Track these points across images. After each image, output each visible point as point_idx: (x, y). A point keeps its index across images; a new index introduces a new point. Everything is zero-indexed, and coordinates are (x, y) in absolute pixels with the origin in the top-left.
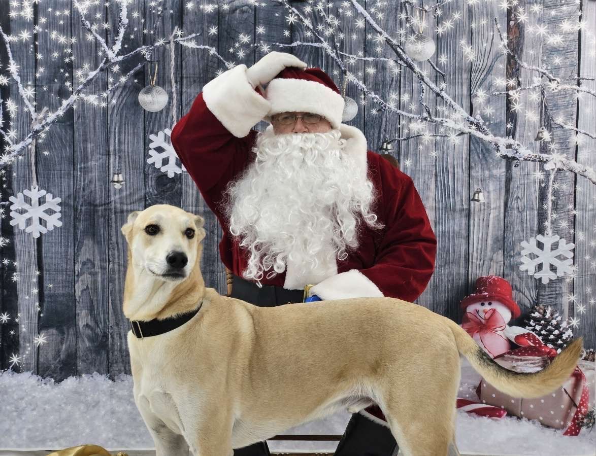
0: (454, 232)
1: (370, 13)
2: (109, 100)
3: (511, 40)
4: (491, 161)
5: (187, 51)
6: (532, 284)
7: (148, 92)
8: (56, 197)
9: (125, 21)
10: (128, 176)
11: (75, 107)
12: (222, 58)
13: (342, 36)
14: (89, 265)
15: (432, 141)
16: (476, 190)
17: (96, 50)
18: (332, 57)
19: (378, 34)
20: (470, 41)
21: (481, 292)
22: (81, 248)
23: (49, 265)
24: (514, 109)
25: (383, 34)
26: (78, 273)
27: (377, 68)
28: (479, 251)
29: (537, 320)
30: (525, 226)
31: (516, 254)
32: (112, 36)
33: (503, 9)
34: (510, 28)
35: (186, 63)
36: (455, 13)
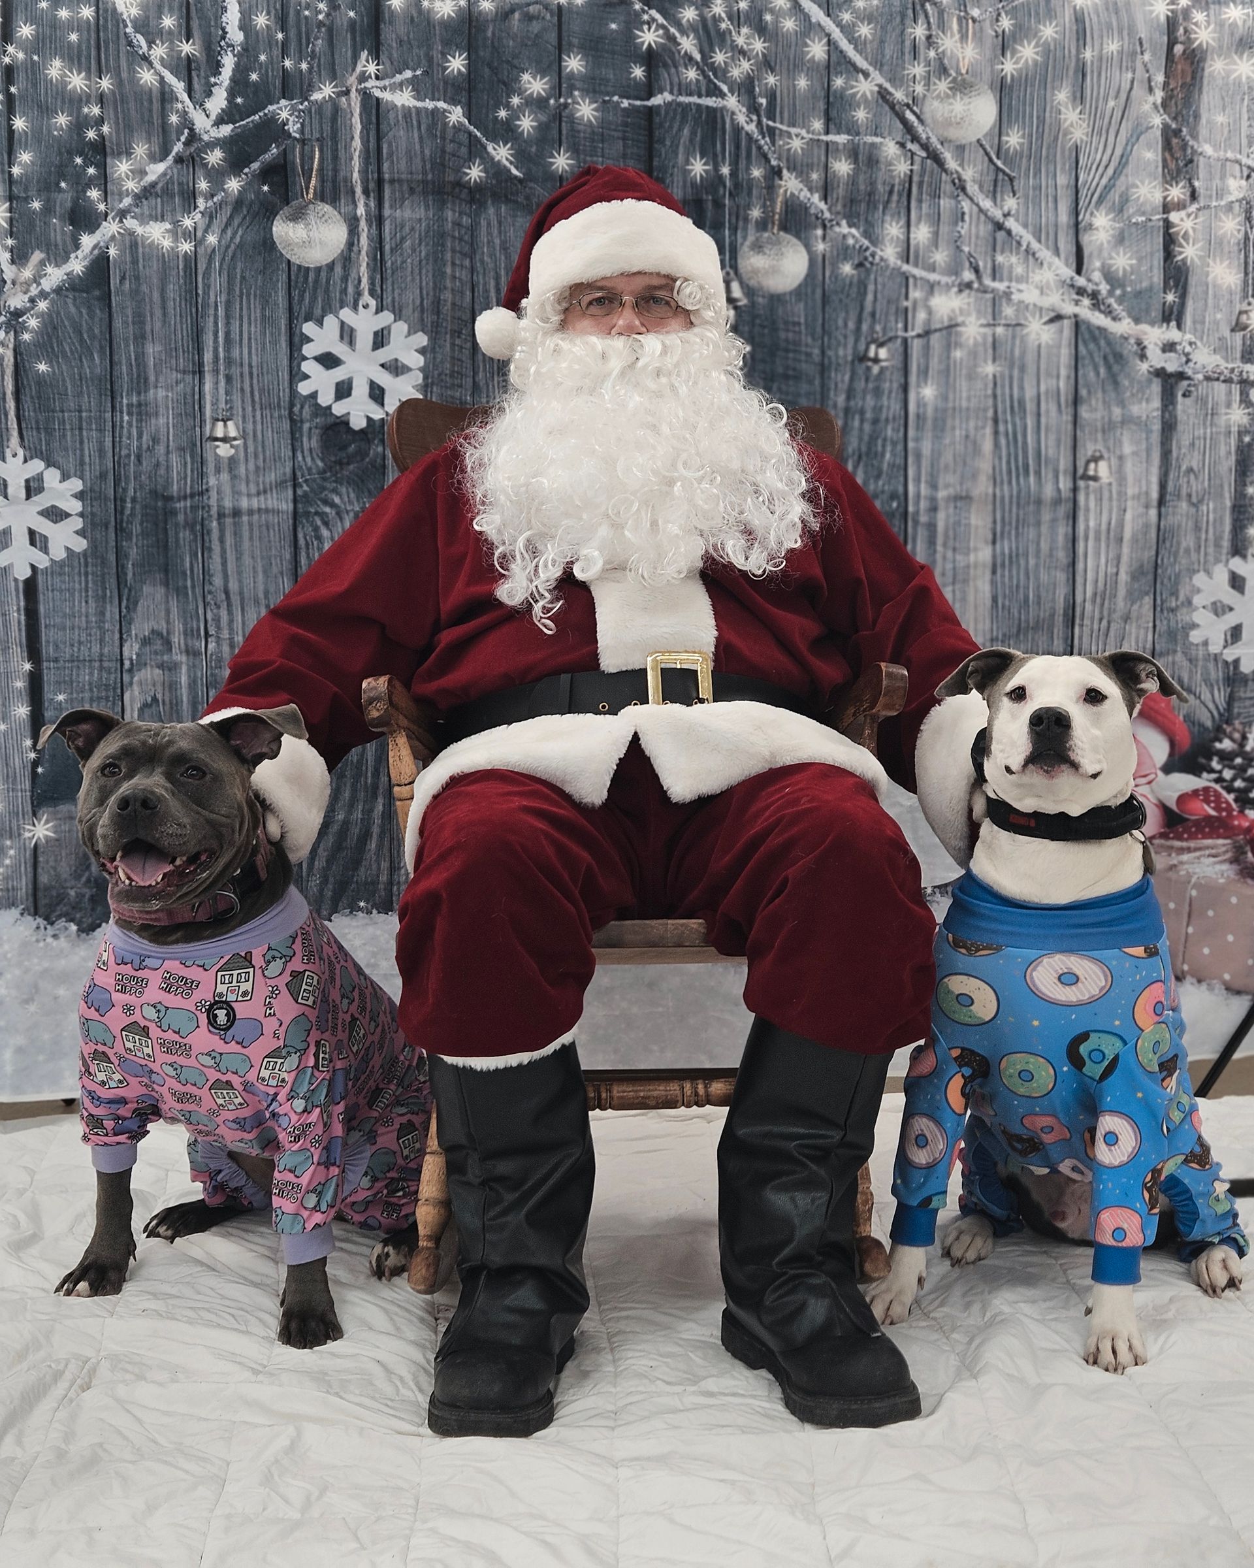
0: (1037, 556)
1: (839, 24)
2: (199, 234)
3: (1172, 90)
4: (1126, 383)
5: (392, 115)
6: (1216, 674)
7: (297, 215)
8: (69, 478)
9: (236, 36)
10: (250, 427)
11: (113, 252)
12: (478, 134)
13: (771, 80)
14: (158, 645)
15: (984, 337)
16: (1090, 453)
17: (163, 108)
18: (747, 134)
19: (861, 76)
20: (1079, 97)
22: (136, 603)
23: (56, 646)
24: (1182, 256)
25: (872, 76)
26: (132, 663)
27: (856, 161)
28: (1098, 600)
29: (1226, 757)
30: (1203, 536)
31: (1183, 604)
32: (202, 74)
33: (1157, 16)
34: (1173, 61)
35: (390, 145)
36: (1045, 26)
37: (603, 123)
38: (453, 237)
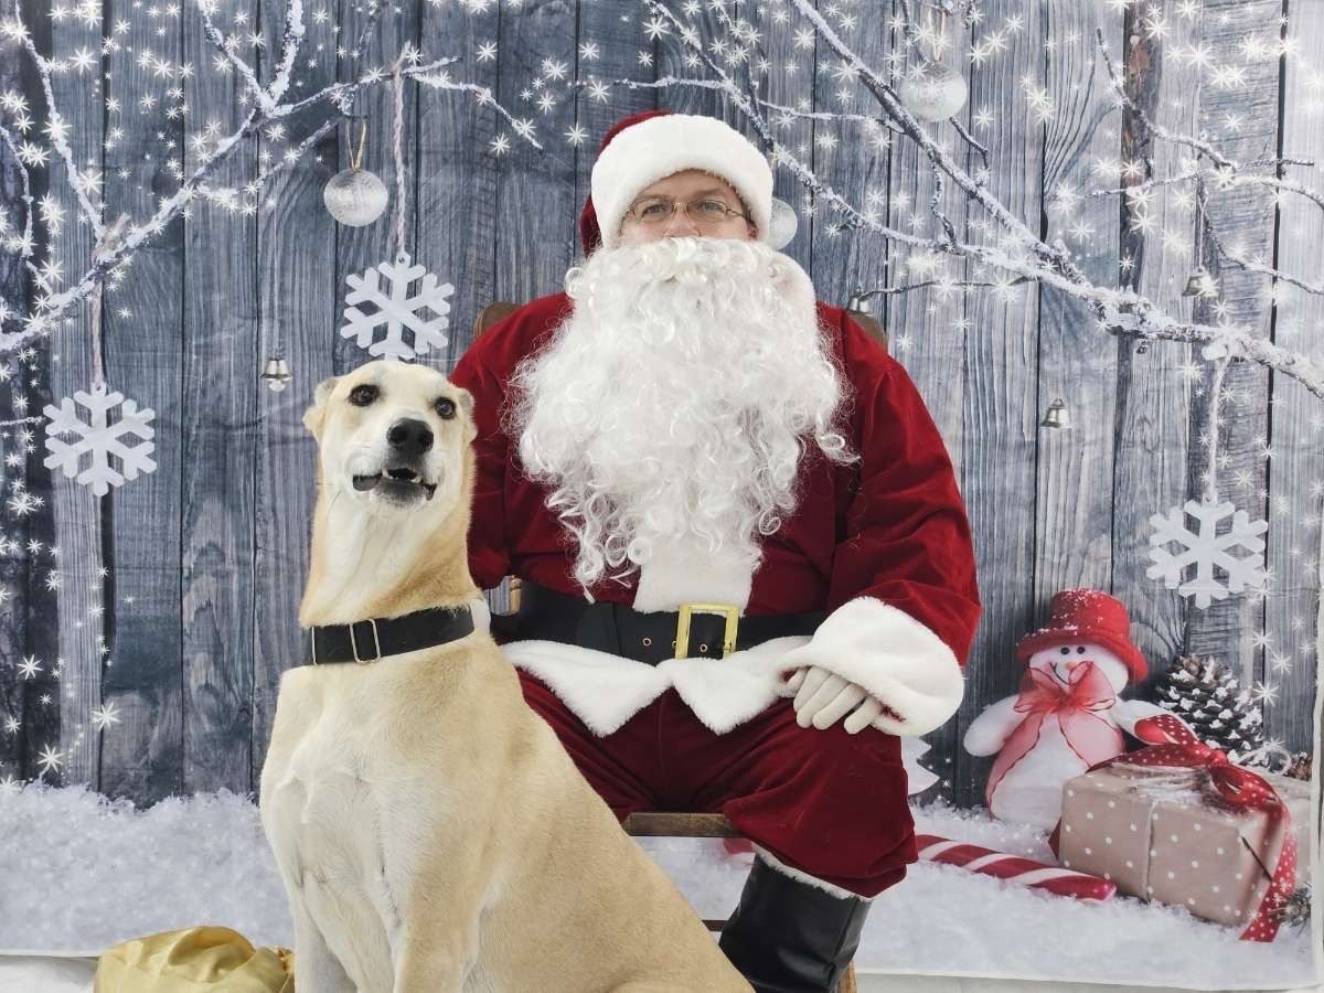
0: (1003, 492)
1: (825, 17)
2: (261, 199)
3: (1133, 75)
4: (1086, 340)
5: (429, 96)
6: (1172, 608)
7: (346, 182)
8: (144, 408)
9: (298, 29)
10: (299, 365)
11: (187, 214)
12: (505, 112)
13: (764, 65)
14: (213, 556)
15: (956, 294)
16: (1052, 403)
17: (235, 91)
18: (742, 111)
19: (844, 61)
20: (1044, 80)
21: (1061, 624)
22: (195, 520)
23: (126, 554)
24: (1138, 226)
25: (854, 62)
26: (190, 573)
27: (840, 136)
28: (1058, 535)
29: (1184, 688)
30: (1159, 481)
31: (1139, 542)
32: (269, 61)
33: (1116, 10)
34: (1130, 51)
35: (427, 122)
36: (1011, 19)
37: (614, 101)
38: (481, 201)
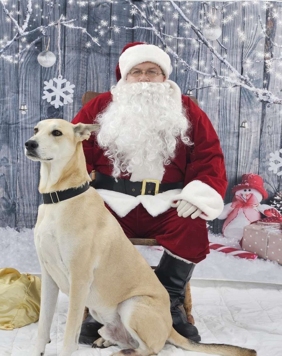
0: (229, 146)
1: (182, 10)
2: (19, 59)
3: (268, 28)
4: (253, 103)
5: (68, 30)
6: (275, 179)
7: (44, 55)
9: (30, 10)
10: (30, 107)
13: (164, 23)
14: (5, 161)
15: (217, 90)
16: (243, 121)
17: (12, 27)
18: (157, 36)
19: (187, 23)
20: (243, 29)
21: (244, 183)
24: (268, 71)
25: (190, 23)
27: (185, 44)
28: (244, 158)
29: (278, 201)
30: (273, 143)
31: (267, 160)
32: (22, 19)
33: (264, 9)
34: (268, 21)
35: (68, 37)
36: (234, 11)
37: (121, 33)
38: (83, 61)
